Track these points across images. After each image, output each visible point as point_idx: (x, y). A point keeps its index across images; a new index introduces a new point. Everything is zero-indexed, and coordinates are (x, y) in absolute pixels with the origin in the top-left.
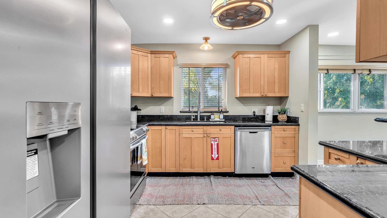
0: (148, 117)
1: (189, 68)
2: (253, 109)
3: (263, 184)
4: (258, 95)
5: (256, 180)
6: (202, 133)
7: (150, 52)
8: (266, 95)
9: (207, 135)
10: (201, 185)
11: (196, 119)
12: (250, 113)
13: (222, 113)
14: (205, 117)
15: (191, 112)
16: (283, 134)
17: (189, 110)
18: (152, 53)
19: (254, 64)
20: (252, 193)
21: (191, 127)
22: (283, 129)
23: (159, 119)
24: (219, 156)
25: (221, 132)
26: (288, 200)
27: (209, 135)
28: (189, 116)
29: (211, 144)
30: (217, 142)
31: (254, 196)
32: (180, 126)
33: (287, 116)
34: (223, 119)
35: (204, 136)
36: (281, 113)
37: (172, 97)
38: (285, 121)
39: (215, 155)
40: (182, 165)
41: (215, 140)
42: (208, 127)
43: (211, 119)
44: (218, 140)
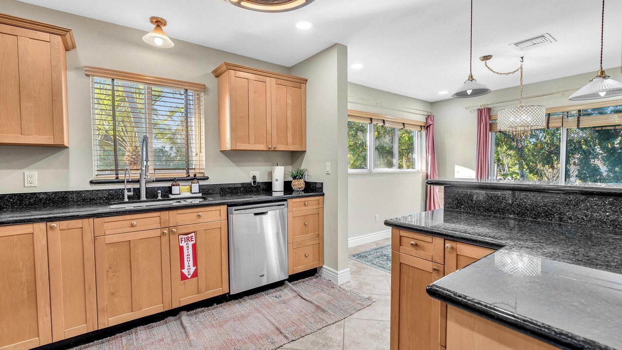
2: (251, 172)
3: (279, 299)
4: (262, 147)
5: (267, 296)
6: (158, 226)
8: (275, 148)
9: (169, 231)
10: (162, 343)
11: (136, 196)
12: (249, 180)
13: (196, 181)
14: (159, 191)
15: (123, 182)
16: (304, 210)
17: (117, 178)
19: (255, 93)
20: (268, 324)
21: (128, 217)
22: (303, 203)
24: (199, 268)
25: (200, 220)
26: (324, 316)
27: (174, 230)
28: (116, 190)
29: (180, 246)
30: (194, 242)
31: (273, 328)
32: (97, 217)
33: (305, 182)
34: (199, 193)
35: (163, 233)
36: (297, 177)
37: (63, 146)
38: (303, 189)
39: (190, 269)
40: (107, 310)
41: (189, 237)
42: (172, 213)
43: (172, 194)
44: (194, 237)
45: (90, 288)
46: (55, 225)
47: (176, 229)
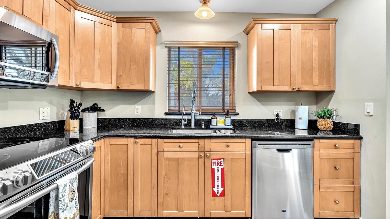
0: (117, 121)
1: (179, 47)
2: (275, 110)
4: (286, 88)
6: (197, 150)
7: (115, 20)
8: (299, 88)
9: (205, 155)
11: (189, 124)
12: (273, 117)
13: (228, 116)
14: (203, 122)
15: (181, 114)
16: (334, 153)
17: (179, 111)
18: (119, 20)
21: (178, 140)
22: (333, 144)
23: (133, 124)
24: (226, 189)
25: (228, 150)
27: (208, 155)
28: (178, 120)
29: (212, 168)
30: (223, 167)
32: (160, 139)
33: (334, 122)
34: (231, 125)
35: (200, 156)
36: (325, 117)
37: (149, 91)
38: (331, 129)
39: (219, 188)
40: (163, 205)
41: (219, 162)
42: (207, 141)
43: (212, 125)
44: (223, 163)
45: (154, 187)
46: (137, 141)
47: (210, 154)
